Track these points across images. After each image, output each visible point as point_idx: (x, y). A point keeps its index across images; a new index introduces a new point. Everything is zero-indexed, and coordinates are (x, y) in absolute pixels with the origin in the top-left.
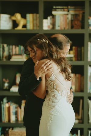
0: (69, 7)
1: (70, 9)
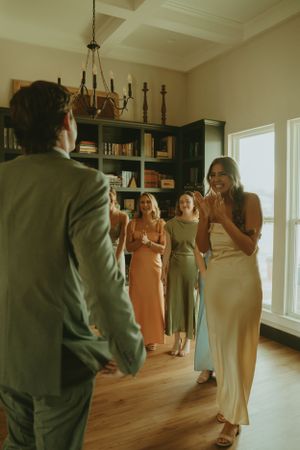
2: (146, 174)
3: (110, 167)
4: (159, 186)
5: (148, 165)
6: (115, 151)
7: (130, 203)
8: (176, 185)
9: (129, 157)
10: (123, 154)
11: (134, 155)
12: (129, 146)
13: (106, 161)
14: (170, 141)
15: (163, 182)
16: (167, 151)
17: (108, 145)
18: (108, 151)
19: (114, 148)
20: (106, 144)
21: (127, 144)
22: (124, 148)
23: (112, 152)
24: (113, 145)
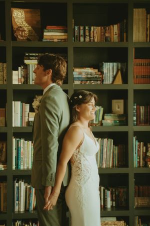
6: (94, 37)
10: (106, 40)
11: (121, 40)
12: (115, 28)
17: (84, 29)
18: (85, 36)
19: (93, 32)
20: (82, 28)
21: (111, 26)
22: (107, 31)
23: (90, 38)
24: (92, 28)
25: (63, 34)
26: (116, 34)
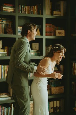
0: (3, 19)
1: (3, 20)
2: (46, 26)
3: (23, 22)
4: (55, 34)
5: (48, 20)
6: (26, 11)
7: (36, 46)
8: (66, 33)
9: (36, 15)
10: (31, 13)
11: (38, 13)
12: (36, 8)
13: (20, 17)
14: (62, 4)
15: (57, 31)
16: (60, 11)
17: (21, 7)
18: (21, 11)
19: (25, 8)
20: (20, 6)
21: (34, 6)
22: (32, 9)
23: (24, 11)
24: (25, 7)
25: (12, 9)
26: (36, 11)
